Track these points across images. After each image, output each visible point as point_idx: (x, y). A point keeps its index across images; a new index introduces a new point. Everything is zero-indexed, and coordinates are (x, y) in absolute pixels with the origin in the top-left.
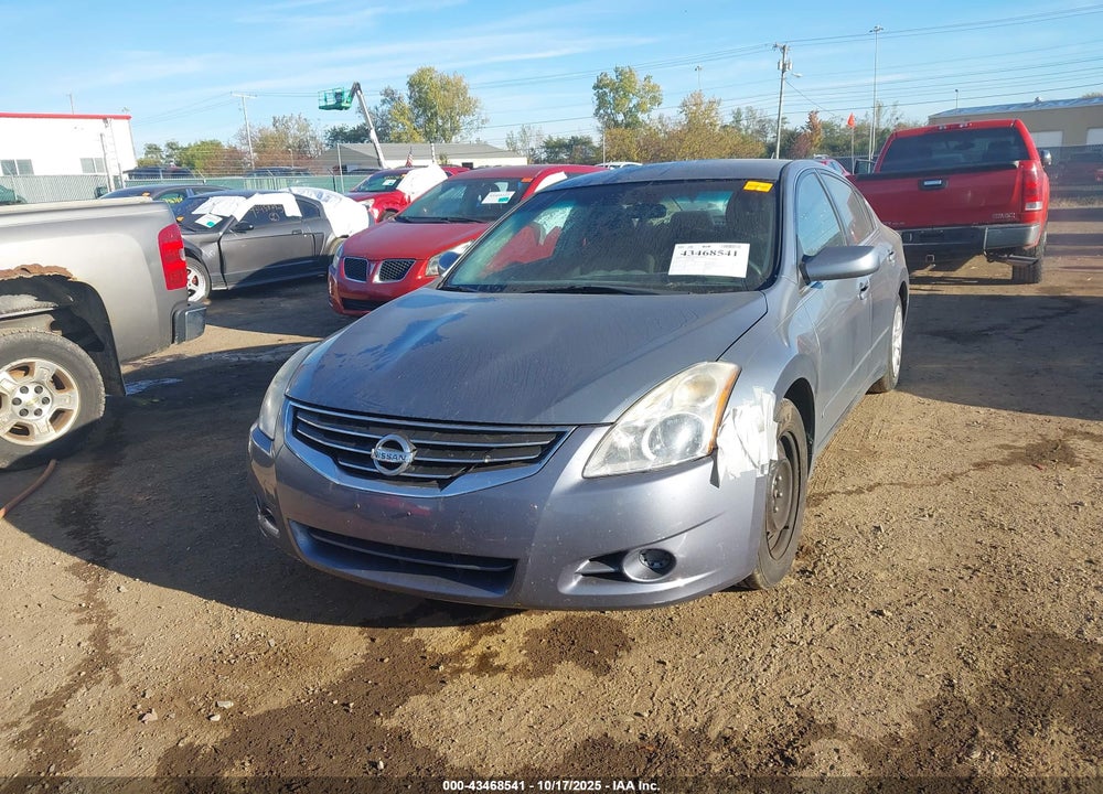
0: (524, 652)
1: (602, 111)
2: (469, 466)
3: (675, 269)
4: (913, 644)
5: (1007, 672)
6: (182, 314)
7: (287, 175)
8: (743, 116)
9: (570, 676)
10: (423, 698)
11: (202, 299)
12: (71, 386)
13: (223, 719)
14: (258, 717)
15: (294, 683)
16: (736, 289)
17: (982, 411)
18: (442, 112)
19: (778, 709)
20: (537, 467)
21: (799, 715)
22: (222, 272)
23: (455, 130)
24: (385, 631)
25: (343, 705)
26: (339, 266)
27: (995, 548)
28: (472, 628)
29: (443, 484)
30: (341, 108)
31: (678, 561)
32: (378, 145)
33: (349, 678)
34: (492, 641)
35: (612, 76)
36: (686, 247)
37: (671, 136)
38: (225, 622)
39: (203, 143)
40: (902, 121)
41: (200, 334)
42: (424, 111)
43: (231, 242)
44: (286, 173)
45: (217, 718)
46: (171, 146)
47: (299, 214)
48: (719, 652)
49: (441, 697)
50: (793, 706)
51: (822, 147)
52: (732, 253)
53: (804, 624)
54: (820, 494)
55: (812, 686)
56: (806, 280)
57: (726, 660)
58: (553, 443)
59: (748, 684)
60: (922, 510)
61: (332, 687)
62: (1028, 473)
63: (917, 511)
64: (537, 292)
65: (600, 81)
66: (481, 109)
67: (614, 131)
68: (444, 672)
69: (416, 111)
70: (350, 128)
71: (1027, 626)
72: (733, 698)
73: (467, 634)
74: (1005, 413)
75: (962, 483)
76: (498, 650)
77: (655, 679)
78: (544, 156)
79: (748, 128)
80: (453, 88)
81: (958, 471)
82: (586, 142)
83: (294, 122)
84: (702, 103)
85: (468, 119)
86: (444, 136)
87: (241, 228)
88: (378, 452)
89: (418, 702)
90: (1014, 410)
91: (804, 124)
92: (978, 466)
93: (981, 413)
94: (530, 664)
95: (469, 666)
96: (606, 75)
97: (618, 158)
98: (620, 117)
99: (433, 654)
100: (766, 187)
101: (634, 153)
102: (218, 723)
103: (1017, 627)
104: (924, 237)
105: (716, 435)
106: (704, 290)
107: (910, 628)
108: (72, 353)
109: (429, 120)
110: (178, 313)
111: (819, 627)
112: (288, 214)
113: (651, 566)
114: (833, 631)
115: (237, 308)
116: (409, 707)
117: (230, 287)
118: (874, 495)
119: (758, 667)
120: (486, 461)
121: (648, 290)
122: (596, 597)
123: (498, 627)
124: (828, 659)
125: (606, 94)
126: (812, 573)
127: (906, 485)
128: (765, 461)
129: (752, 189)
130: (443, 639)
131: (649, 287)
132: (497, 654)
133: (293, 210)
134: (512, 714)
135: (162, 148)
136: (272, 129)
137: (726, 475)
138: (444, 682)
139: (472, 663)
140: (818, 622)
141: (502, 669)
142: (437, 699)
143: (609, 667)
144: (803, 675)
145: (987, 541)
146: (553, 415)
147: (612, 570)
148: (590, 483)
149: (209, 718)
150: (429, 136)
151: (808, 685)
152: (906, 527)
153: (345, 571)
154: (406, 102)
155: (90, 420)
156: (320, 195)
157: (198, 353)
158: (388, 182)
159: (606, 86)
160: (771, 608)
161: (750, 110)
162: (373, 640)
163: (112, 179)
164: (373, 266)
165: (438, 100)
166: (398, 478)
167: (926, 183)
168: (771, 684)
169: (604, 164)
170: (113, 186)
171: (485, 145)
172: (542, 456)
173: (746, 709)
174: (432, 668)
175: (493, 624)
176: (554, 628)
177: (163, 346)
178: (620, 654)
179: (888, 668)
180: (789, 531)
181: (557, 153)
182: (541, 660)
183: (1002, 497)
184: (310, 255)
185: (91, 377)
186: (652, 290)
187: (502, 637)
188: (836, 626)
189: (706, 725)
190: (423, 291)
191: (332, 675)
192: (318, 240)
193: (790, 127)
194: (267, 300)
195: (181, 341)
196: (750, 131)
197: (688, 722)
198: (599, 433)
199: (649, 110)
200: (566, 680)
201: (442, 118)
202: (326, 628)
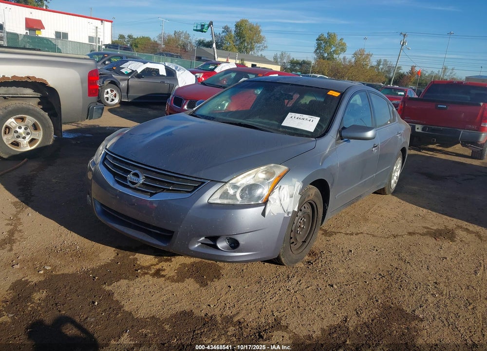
0: (176, 271)
1: (318, 51)
2: (164, 189)
3: (286, 123)
4: (339, 301)
5: (372, 320)
6: (93, 107)
7: (172, 57)
8: (382, 63)
9: (190, 284)
10: (126, 281)
11: (116, 104)
12: (40, 130)
13: (44, 273)
14: (59, 275)
15: (78, 265)
16: (307, 136)
17: (425, 210)
18: (247, 40)
19: (268, 315)
20: (190, 194)
21: (275, 319)
22: (127, 94)
23: (252, 49)
24: (125, 252)
25: (94, 277)
26: (172, 99)
27: (397, 269)
28: (160, 258)
29: (152, 194)
30: (202, 32)
31: (240, 245)
32: (215, 50)
33: (101, 267)
34: (164, 265)
35: (326, 36)
36: (293, 114)
37: (345, 67)
38: (63, 236)
39: (143, 37)
40: (455, 77)
41: (99, 117)
42: (240, 38)
43: (134, 82)
44: (172, 56)
45: (42, 272)
46: (130, 36)
47: (165, 74)
48: (255, 287)
49: (134, 282)
50: (274, 316)
51: (414, 83)
52: (311, 121)
53: (297, 284)
54: (334, 232)
55: (287, 309)
56: (341, 138)
57: (257, 291)
58: (199, 185)
59: (260, 303)
60: (374, 247)
61: (93, 270)
62: (431, 241)
63: (372, 247)
64: (224, 123)
65: (320, 37)
66: (265, 41)
67: (322, 60)
68: (140, 273)
69: (236, 38)
70: (207, 41)
71: (392, 304)
72: (251, 307)
73: (157, 260)
74: (434, 213)
75: (398, 239)
76: (166, 268)
77: (223, 292)
78: (289, 67)
79: (382, 69)
80: (255, 31)
81: (400, 234)
82: (309, 63)
83: (183, 34)
84: (364, 54)
85: (258, 45)
86: (246, 51)
87: (139, 76)
88: (130, 177)
89: (123, 282)
90: (439, 213)
91: (408, 71)
92: (410, 234)
93: (423, 211)
94: (176, 277)
95: (151, 272)
96: (323, 35)
97: (319, 73)
98: (326, 55)
99: (139, 265)
100: (337, 94)
101: (326, 72)
102: (41, 274)
103: (388, 303)
104: (433, 130)
105: (269, 195)
106: (293, 134)
107: (342, 295)
108: (43, 116)
109: (241, 43)
110: (91, 107)
111: (303, 286)
112: (161, 74)
113: (230, 245)
114: (308, 289)
115: (129, 110)
116: (119, 283)
117: (129, 101)
118: (357, 237)
119: (268, 297)
120: (170, 188)
121: (268, 130)
122: (203, 253)
123: (170, 259)
124: (300, 300)
125: (321, 43)
126: (312, 263)
127: (373, 236)
128: (291, 210)
129: (331, 94)
130: (145, 260)
131: (271, 129)
132: (164, 270)
133: (163, 72)
134: (158, 295)
135: (126, 37)
136: (173, 36)
137: (270, 213)
138: (137, 276)
139: (153, 271)
140: (303, 284)
141: (164, 276)
142: (131, 283)
143: (207, 284)
144: (286, 304)
145: (395, 265)
146: (202, 175)
147: (212, 243)
148: (210, 205)
149: (38, 272)
150: (240, 50)
151: (285, 308)
152: (364, 253)
153: (111, 224)
154: (233, 33)
155: (45, 145)
156: (176, 68)
157: (105, 126)
158: (211, 67)
159: (322, 40)
160: (287, 274)
161: (385, 61)
162: (118, 254)
163: (97, 47)
164: (185, 101)
165: (247, 34)
166: (135, 189)
167: (439, 106)
168: (270, 305)
169: (310, 74)
170: (97, 50)
171: (264, 58)
172: (193, 191)
173: (255, 312)
174: (136, 270)
175: (169, 258)
176: (193, 265)
177: (83, 120)
178: (214, 280)
179: (323, 308)
180: (306, 244)
181: (295, 66)
182: (181, 276)
183: (413, 248)
184: (166, 93)
185: (49, 127)
186: (271, 130)
187: (170, 264)
188: (310, 287)
189: (234, 316)
190: (182, 114)
191: (95, 264)
192: (171, 87)
193: (401, 71)
194: (144, 109)
195: (90, 119)
196: (383, 71)
197: (228, 313)
198: (219, 185)
199: (339, 54)
200: (187, 286)
201: (247, 43)
202: (102, 246)
